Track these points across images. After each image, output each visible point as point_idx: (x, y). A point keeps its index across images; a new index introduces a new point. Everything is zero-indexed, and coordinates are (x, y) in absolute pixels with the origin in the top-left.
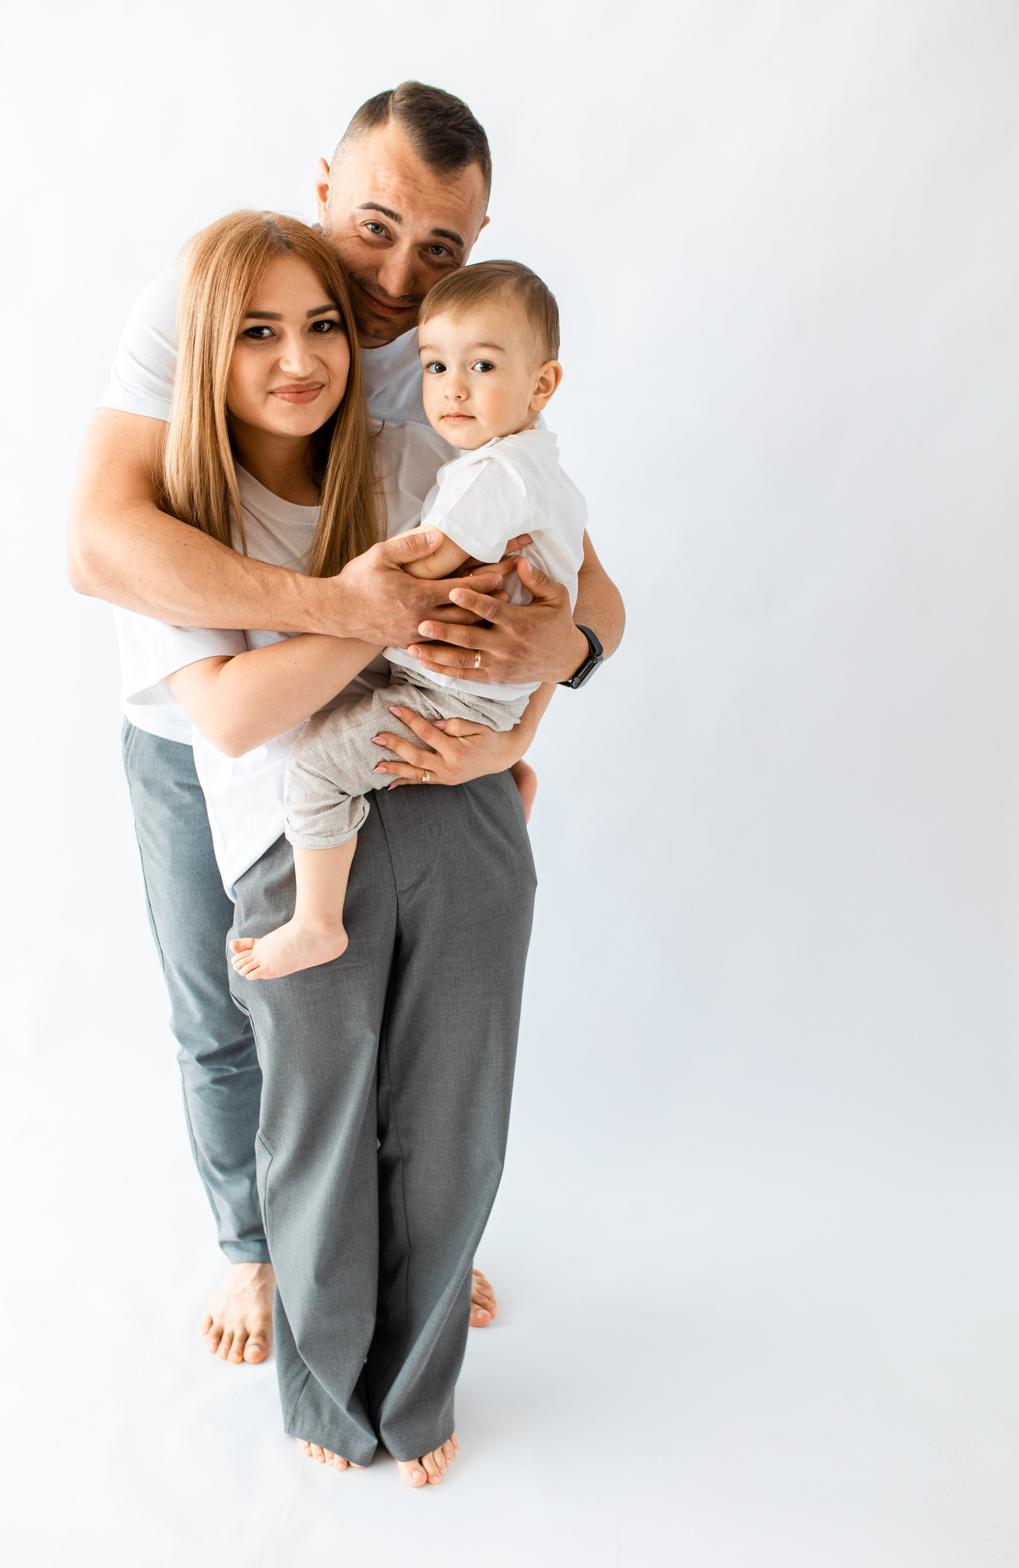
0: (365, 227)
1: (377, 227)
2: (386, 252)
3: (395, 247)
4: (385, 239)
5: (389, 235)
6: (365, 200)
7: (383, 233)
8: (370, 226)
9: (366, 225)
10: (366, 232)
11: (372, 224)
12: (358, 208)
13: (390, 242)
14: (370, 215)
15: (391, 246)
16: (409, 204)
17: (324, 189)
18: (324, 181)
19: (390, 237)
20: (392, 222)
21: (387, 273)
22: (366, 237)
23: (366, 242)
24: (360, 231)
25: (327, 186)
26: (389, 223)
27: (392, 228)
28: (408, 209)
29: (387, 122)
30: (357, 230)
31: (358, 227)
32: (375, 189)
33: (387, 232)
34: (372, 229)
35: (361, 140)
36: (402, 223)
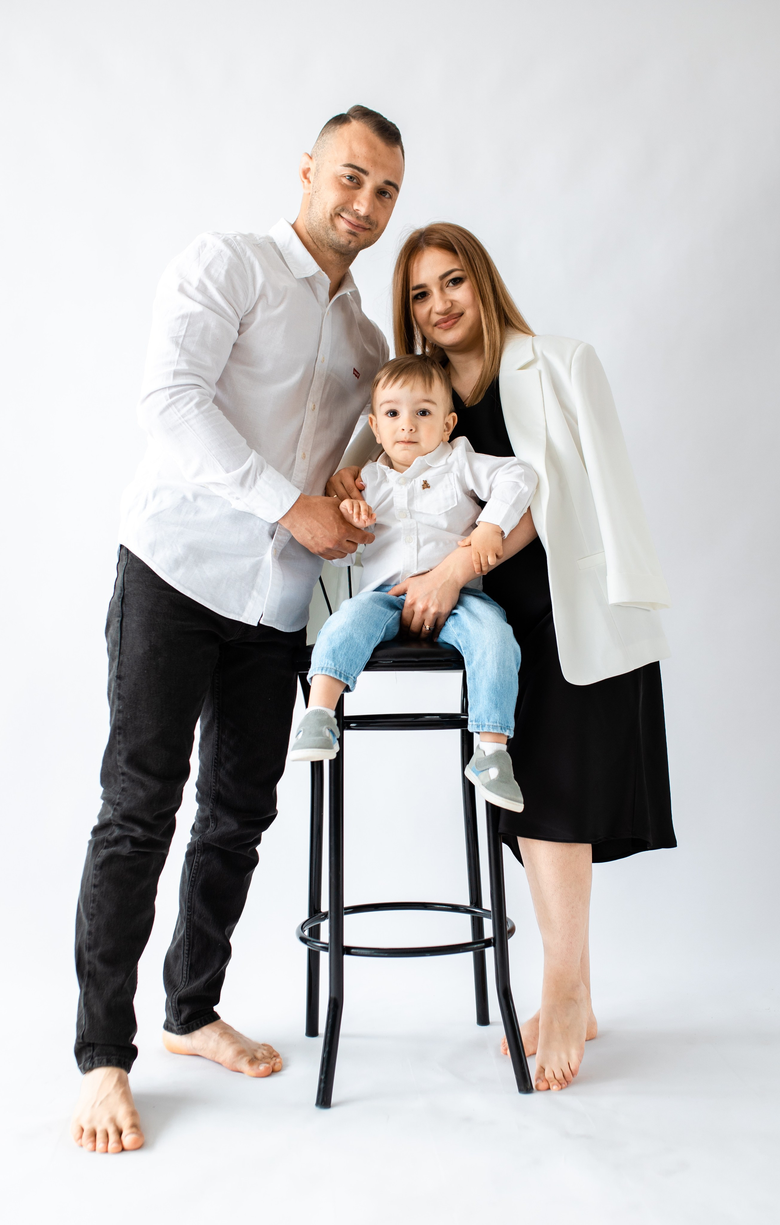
0: (345, 178)
1: (351, 178)
2: (358, 191)
3: (361, 189)
4: (356, 184)
5: (359, 182)
6: (346, 162)
7: (355, 181)
8: (347, 177)
9: (345, 176)
10: (345, 181)
11: (348, 176)
12: (341, 166)
13: (359, 186)
14: (348, 171)
15: (359, 188)
16: (372, 165)
17: (306, 172)
18: (307, 167)
19: (360, 183)
20: (362, 175)
21: (359, 202)
22: (345, 184)
23: (344, 187)
24: (341, 180)
25: (309, 169)
26: (359, 175)
27: (362, 178)
28: (371, 166)
29: (350, 122)
30: (339, 180)
31: (339, 178)
32: (352, 155)
33: (358, 180)
34: (348, 179)
35: (336, 131)
36: (367, 175)
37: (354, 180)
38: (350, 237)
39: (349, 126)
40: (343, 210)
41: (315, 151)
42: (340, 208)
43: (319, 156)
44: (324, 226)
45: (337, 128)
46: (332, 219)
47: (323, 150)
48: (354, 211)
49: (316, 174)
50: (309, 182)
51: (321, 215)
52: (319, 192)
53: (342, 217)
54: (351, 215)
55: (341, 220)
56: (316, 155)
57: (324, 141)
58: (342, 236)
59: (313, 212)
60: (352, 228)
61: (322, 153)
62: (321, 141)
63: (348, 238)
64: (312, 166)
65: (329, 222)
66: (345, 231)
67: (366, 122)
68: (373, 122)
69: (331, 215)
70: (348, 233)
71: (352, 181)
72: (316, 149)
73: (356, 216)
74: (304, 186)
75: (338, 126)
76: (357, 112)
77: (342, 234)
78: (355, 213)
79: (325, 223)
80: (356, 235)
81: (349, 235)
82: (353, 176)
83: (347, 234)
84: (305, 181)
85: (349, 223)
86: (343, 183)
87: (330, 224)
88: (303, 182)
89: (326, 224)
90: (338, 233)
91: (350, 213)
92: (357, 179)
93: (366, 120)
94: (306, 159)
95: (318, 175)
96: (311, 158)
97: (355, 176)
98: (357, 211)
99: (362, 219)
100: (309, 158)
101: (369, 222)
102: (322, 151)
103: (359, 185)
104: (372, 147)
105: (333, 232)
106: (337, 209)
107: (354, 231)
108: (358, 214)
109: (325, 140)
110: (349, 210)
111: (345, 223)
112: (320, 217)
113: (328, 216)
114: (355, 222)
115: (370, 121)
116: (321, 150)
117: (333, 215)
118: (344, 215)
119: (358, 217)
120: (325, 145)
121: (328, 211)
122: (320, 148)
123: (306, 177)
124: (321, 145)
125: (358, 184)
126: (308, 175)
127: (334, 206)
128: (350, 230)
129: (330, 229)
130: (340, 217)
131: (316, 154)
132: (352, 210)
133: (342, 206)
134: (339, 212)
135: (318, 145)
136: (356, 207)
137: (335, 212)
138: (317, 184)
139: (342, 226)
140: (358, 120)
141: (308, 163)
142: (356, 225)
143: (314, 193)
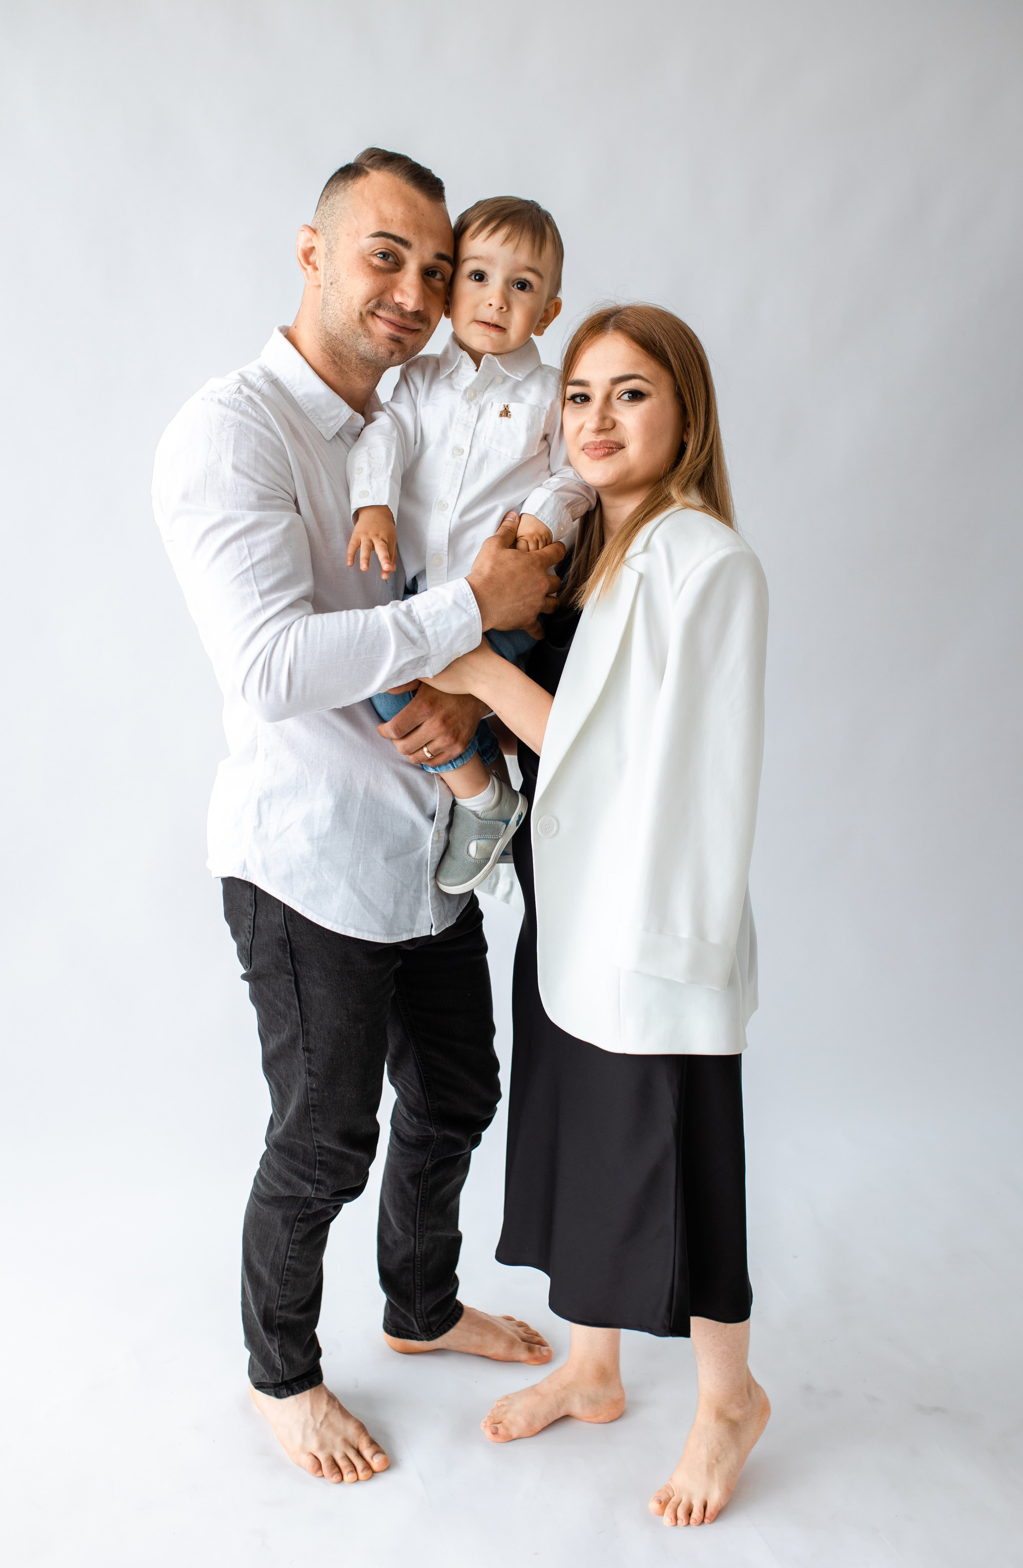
2: (397, 276)
3: (403, 270)
4: (394, 264)
6: (374, 230)
7: (391, 259)
8: (379, 255)
9: (376, 255)
10: (376, 261)
11: (380, 253)
12: (368, 236)
13: (398, 267)
14: (380, 244)
15: (400, 270)
16: (414, 232)
17: (308, 254)
18: (310, 245)
19: (398, 262)
20: (400, 248)
21: (402, 292)
22: (377, 266)
23: (377, 270)
24: (370, 261)
25: (313, 248)
26: (397, 249)
27: (401, 254)
28: (414, 234)
29: (367, 173)
30: (368, 261)
31: (368, 258)
32: (383, 220)
33: (396, 258)
34: (381, 258)
35: (349, 189)
36: (408, 248)
37: (388, 258)
38: (393, 346)
39: (368, 179)
40: (379, 305)
41: (319, 221)
42: (374, 302)
43: (328, 228)
44: (349, 334)
45: (348, 184)
46: (362, 320)
47: (333, 218)
48: (396, 304)
49: (329, 256)
50: (316, 269)
51: (344, 318)
52: (338, 283)
53: (378, 317)
54: (392, 312)
55: (378, 320)
56: (321, 227)
57: (331, 206)
58: (381, 344)
59: (330, 315)
60: (396, 330)
61: (332, 222)
62: (327, 207)
63: (389, 346)
64: (320, 244)
65: (359, 326)
66: (385, 336)
67: (391, 171)
68: (404, 168)
69: (361, 314)
70: (390, 339)
71: (387, 260)
72: (321, 218)
73: (400, 313)
74: (307, 275)
75: (350, 182)
76: (375, 157)
77: (381, 342)
78: (399, 307)
79: (353, 328)
80: (401, 340)
81: (392, 342)
82: (390, 252)
83: (387, 341)
84: (309, 268)
85: (391, 323)
86: (373, 265)
87: (361, 328)
88: (305, 269)
89: (353, 330)
90: (373, 340)
91: (390, 308)
92: (395, 256)
93: (392, 166)
94: (308, 234)
95: (333, 257)
96: (314, 231)
97: (392, 252)
98: (399, 304)
99: (409, 316)
100: (312, 233)
101: (419, 319)
102: (332, 220)
103: (398, 265)
104: (411, 205)
105: (366, 340)
106: (370, 304)
107: (398, 334)
108: (402, 308)
109: (334, 204)
110: (389, 304)
111: (384, 323)
112: (344, 322)
113: (356, 316)
114: (399, 322)
115: (399, 167)
116: (329, 219)
117: (364, 313)
118: (381, 313)
119: (403, 314)
120: (334, 211)
121: (356, 310)
122: (327, 216)
123: (309, 263)
124: (327, 211)
125: (396, 264)
126: (312, 259)
127: (363, 302)
128: (392, 335)
129: (360, 336)
130: (375, 316)
131: (323, 225)
132: (392, 304)
133: (377, 299)
134: (373, 310)
135: (322, 212)
136: (398, 298)
137: (367, 309)
138: (333, 271)
139: (381, 329)
140: (378, 169)
141: (311, 240)
142: (401, 326)
143: (329, 285)
